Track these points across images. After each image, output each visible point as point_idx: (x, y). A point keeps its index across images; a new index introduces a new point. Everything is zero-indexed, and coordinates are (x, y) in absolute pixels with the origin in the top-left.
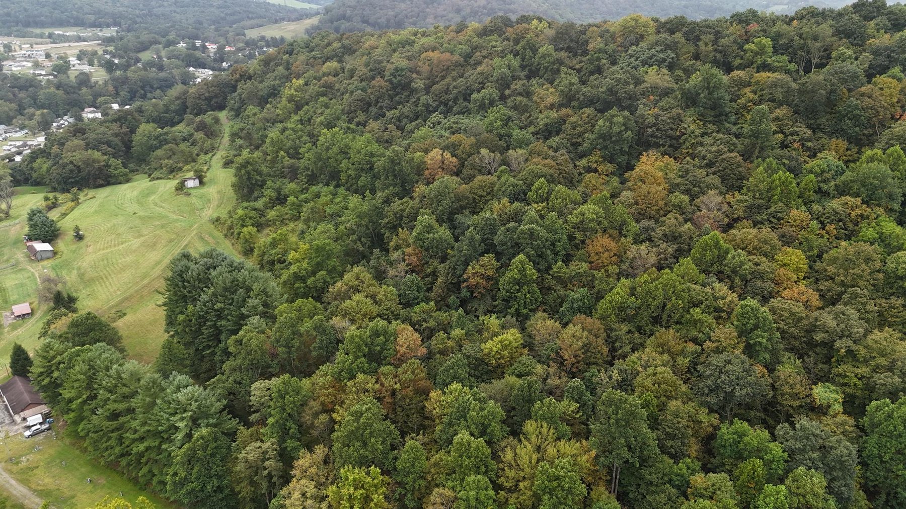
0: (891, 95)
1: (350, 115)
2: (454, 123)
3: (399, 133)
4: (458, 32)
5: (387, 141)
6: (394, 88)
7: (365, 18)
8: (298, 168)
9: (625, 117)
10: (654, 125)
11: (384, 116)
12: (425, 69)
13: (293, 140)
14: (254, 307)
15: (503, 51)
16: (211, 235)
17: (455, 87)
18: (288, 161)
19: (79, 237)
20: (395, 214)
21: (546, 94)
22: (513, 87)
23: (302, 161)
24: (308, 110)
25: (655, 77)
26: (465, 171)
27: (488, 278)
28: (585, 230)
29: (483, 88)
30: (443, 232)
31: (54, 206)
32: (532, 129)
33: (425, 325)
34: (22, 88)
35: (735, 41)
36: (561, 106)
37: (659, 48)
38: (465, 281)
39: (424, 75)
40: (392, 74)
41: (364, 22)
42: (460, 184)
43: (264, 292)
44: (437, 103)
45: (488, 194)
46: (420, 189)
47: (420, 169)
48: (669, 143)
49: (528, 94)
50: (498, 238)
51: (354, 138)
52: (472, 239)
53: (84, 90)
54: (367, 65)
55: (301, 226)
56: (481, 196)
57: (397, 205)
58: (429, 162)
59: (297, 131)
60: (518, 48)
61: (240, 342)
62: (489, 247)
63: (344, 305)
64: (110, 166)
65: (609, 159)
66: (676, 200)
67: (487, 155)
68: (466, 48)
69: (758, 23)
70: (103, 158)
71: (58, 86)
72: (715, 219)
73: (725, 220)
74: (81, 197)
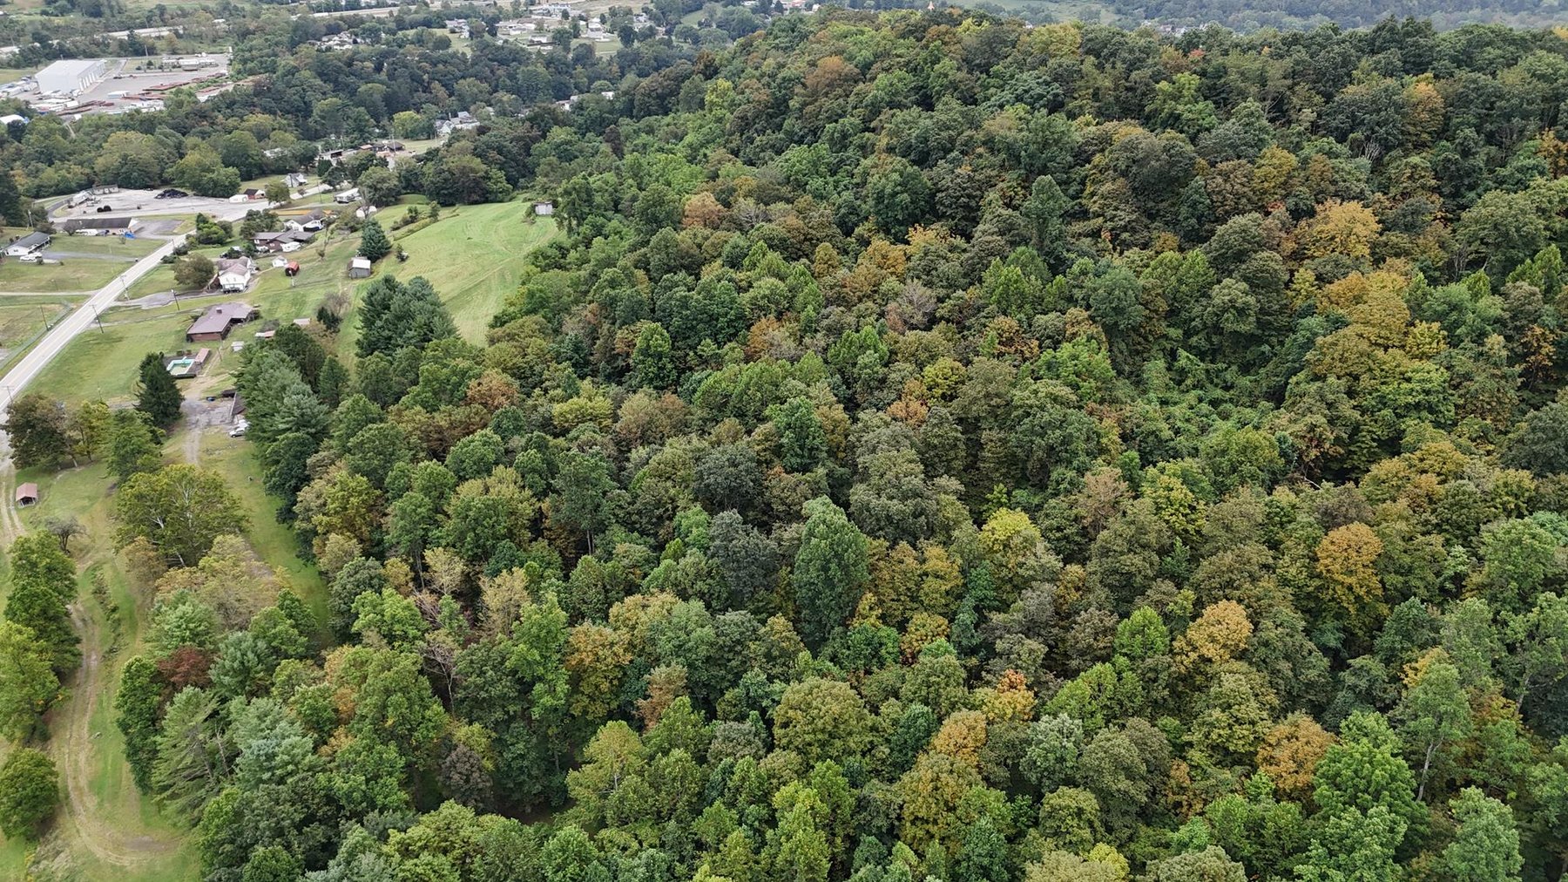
10: (950, 189)
12: (813, 81)
16: (513, 273)
19: (403, 259)
26: (722, 224)
31: (413, 220)
34: (502, 62)
37: (1047, 79)
39: (806, 90)
40: (779, 85)
48: (961, 214)
53: (579, 68)
64: (490, 179)
65: (885, 228)
66: (884, 288)
67: (746, 206)
68: (866, 54)
69: (1209, 49)
70: (484, 167)
71: (549, 62)
72: (900, 315)
73: (919, 318)
74: (444, 213)
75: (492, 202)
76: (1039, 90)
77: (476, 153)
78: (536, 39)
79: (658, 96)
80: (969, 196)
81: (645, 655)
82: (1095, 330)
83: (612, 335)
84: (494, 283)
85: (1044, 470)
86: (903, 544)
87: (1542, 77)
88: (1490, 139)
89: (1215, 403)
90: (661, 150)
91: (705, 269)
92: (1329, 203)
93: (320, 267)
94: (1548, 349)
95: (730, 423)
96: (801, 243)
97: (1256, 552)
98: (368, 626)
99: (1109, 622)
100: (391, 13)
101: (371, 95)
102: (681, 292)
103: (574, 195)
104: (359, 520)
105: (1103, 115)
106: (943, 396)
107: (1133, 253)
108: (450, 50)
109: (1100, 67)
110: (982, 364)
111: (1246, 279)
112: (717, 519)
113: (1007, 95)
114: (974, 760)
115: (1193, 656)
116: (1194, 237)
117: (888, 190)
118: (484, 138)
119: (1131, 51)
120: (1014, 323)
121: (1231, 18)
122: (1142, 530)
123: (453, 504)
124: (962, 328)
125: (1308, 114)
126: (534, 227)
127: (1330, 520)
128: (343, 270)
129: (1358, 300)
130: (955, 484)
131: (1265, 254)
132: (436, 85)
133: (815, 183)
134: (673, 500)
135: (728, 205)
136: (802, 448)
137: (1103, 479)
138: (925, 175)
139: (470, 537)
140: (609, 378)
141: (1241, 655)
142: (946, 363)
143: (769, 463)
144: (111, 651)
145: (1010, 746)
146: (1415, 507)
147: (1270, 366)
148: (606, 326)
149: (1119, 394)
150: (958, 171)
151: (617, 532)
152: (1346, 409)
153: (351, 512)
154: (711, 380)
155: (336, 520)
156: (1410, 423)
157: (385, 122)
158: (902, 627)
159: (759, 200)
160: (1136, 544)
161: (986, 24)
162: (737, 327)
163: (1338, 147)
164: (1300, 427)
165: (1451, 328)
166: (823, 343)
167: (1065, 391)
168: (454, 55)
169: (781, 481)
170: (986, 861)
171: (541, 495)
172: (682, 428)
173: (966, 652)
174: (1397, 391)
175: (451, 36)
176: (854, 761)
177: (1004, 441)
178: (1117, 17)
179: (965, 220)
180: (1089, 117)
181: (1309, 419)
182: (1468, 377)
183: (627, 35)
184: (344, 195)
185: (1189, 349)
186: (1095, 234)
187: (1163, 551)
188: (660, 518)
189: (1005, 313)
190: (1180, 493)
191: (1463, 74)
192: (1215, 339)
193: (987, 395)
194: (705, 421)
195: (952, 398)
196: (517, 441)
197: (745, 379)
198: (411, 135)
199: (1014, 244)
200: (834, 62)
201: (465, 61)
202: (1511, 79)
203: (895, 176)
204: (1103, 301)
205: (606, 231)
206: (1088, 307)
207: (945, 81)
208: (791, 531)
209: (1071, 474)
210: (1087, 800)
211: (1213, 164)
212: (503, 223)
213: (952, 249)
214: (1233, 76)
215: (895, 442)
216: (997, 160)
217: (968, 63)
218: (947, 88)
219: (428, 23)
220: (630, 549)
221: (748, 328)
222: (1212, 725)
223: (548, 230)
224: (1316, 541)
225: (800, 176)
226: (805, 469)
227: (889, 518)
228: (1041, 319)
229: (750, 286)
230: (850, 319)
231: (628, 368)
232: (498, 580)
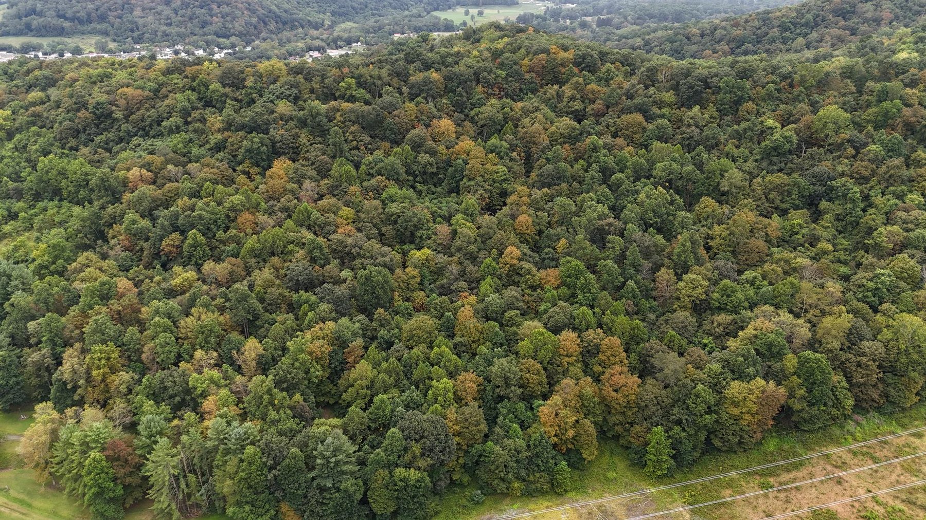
0: (411, 115)
1: (62, 141)
2: (150, 145)
3: (108, 154)
4: (147, 69)
5: (99, 161)
6: (98, 118)
7: (60, 12)
8: (22, 190)
9: (260, 138)
10: (281, 141)
11: (92, 141)
12: (122, 102)
13: (13, 167)
14: (16, 286)
15: (183, 87)
17: (149, 117)
18: (12, 185)
20: (110, 216)
21: (215, 120)
22: (193, 115)
23: (25, 183)
24: (22, 139)
25: (283, 107)
26: (158, 181)
27: (177, 247)
28: (235, 211)
29: (171, 117)
30: (145, 223)
32: (208, 146)
33: (137, 279)
35: (334, 80)
36: (225, 129)
37: (286, 87)
38: (163, 250)
39: (123, 108)
40: (94, 107)
41: (59, 16)
42: (155, 190)
43: (21, 276)
44: (136, 129)
45: (175, 195)
46: (127, 196)
47: (125, 183)
48: (291, 151)
49: (203, 120)
50: (181, 221)
51: (69, 162)
52: (163, 225)
54: (71, 96)
55: (36, 234)
56: (171, 197)
57: (110, 209)
58: (131, 177)
59: (15, 158)
60: (195, 84)
61: (12, 305)
62: (176, 229)
63: (80, 276)
65: (256, 165)
66: (288, 188)
67: (172, 169)
68: (151, 84)
69: (349, 67)
72: (309, 196)
73: (316, 196)
80: (292, 143)
81: (334, 344)
82: (392, 182)
85: (412, 235)
86: (398, 271)
92: (434, 121)
106: (352, 222)
111: (427, 152)
112: (319, 290)
115: (508, 266)
116: (397, 142)
117: (255, 147)
123: (184, 332)
131: (429, 143)
142: (347, 209)
143: (312, 266)
156: (506, 185)
158: (408, 301)
159: (175, 165)
161: (215, 64)
163: (423, 100)
164: (478, 196)
165: (498, 154)
172: (248, 269)
174: (496, 177)
178: (115, 44)
180: (318, 101)
181: (479, 192)
185: (418, 182)
189: (351, 185)
191: (444, 68)
199: (331, 158)
200: (130, 91)
202: (460, 68)
203: (257, 139)
206: (383, 175)
207: (219, 94)
214: (367, 78)
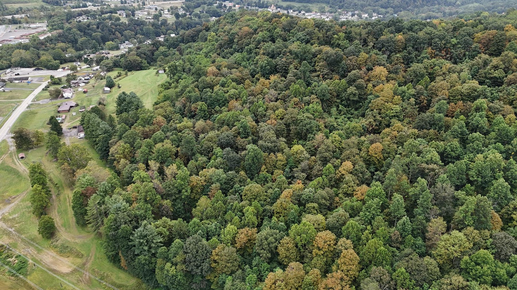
0: (360, 61)
16: (155, 90)
19: (119, 87)
26: (218, 75)
31: (120, 76)
34: (138, 25)
35: (333, 33)
39: (239, 36)
40: (231, 35)
47: (206, 73)
53: (163, 27)
56: (216, 84)
64: (142, 63)
65: (263, 76)
66: (264, 91)
67: (225, 70)
68: (256, 26)
69: (347, 26)
70: (141, 59)
71: (153, 25)
72: (269, 98)
73: (273, 99)
74: (129, 73)
75: (143, 70)
76: (303, 37)
77: (138, 55)
78: (148, 17)
79: (191, 37)
80: (285, 67)
81: (209, 182)
82: (318, 100)
83: (190, 106)
84: (150, 93)
85: (306, 135)
86: (272, 154)
87: (428, 34)
88: (416, 49)
89: (349, 118)
90: (196, 54)
91: (215, 87)
92: (376, 67)
93: (94, 90)
94: (425, 101)
95: (226, 127)
96: (241, 80)
97: (355, 150)
98: (137, 179)
99: (321, 169)
100: (98, 9)
101: (97, 36)
102: (209, 94)
103: (172, 68)
104: (128, 156)
105: (320, 44)
106: (281, 118)
107: (328, 81)
108: (121, 21)
109: (319, 31)
110: (290, 109)
111: (355, 86)
112: (225, 150)
113: (295, 39)
114: (290, 199)
115: (340, 174)
116: (343, 76)
117: (264, 65)
118: (140, 50)
119: (327, 27)
120: (298, 100)
121: (364, 9)
122: (328, 147)
123: (155, 150)
124: (285, 101)
125: (371, 44)
126: (159, 77)
127: (372, 142)
128: (101, 91)
129: (382, 91)
130: (284, 139)
131: (360, 80)
132: (117, 33)
133: (244, 63)
134: (212, 147)
135: (219, 70)
136: (245, 132)
137: (320, 136)
138: (274, 61)
139: (160, 157)
140: (190, 118)
141: (351, 173)
142: (281, 110)
143: (237, 136)
144: (58, 194)
145: (299, 196)
146: (392, 139)
147: (362, 108)
148: (188, 104)
149: (324, 116)
150: (282, 60)
151: (198, 155)
152: (378, 117)
153: (126, 153)
154: (219, 116)
155: (121, 156)
156: (393, 120)
157: (102, 45)
158: (272, 174)
159: (228, 68)
160: (327, 150)
161: (289, 18)
162: (225, 102)
163: (378, 52)
164: (367, 122)
165: (403, 97)
166: (249, 106)
167: (311, 116)
168: (122, 23)
169: (240, 141)
170: (293, 220)
171: (178, 147)
172: (212, 129)
173: (288, 178)
174: (390, 113)
175: (120, 16)
176: (262, 202)
177: (296, 129)
178: (330, 9)
179: (285, 73)
180: (316, 45)
181: (370, 120)
182: (406, 109)
183: (177, 16)
184: (95, 68)
185: (342, 105)
186: (318, 76)
187: (334, 152)
188: (209, 151)
189: (295, 97)
190: (338, 138)
191: (410, 33)
192: (348, 102)
193: (292, 118)
194: (219, 127)
195: (283, 119)
196: (169, 134)
197: (229, 116)
198: (112, 49)
199: (297, 79)
200: (246, 28)
201: (126, 25)
202: (421, 34)
203: (266, 61)
204: (320, 93)
205: (182, 77)
206: (316, 95)
207: (278, 35)
208: (243, 153)
209: (312, 136)
210: (316, 205)
211: (347, 57)
212: (149, 76)
213: (282, 81)
214: (353, 34)
215: (269, 130)
216: (292, 57)
217: (284, 29)
218: (278, 36)
219: (111, 12)
220: (202, 159)
221: (228, 103)
222: (344, 188)
223: (164, 78)
224: (369, 147)
225: (239, 62)
226: (246, 138)
227: (268, 147)
228: (305, 98)
229: (228, 92)
230: (256, 99)
231: (196, 114)
232: (169, 167)
